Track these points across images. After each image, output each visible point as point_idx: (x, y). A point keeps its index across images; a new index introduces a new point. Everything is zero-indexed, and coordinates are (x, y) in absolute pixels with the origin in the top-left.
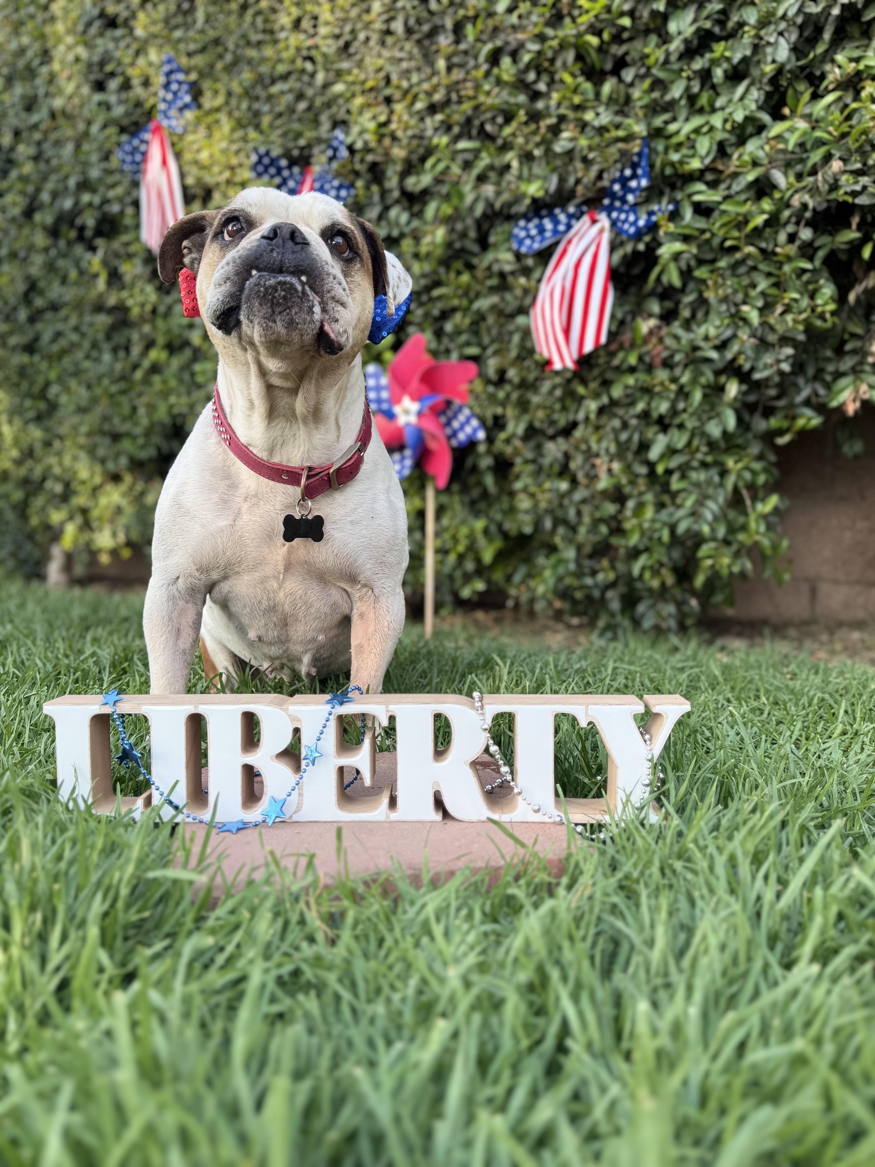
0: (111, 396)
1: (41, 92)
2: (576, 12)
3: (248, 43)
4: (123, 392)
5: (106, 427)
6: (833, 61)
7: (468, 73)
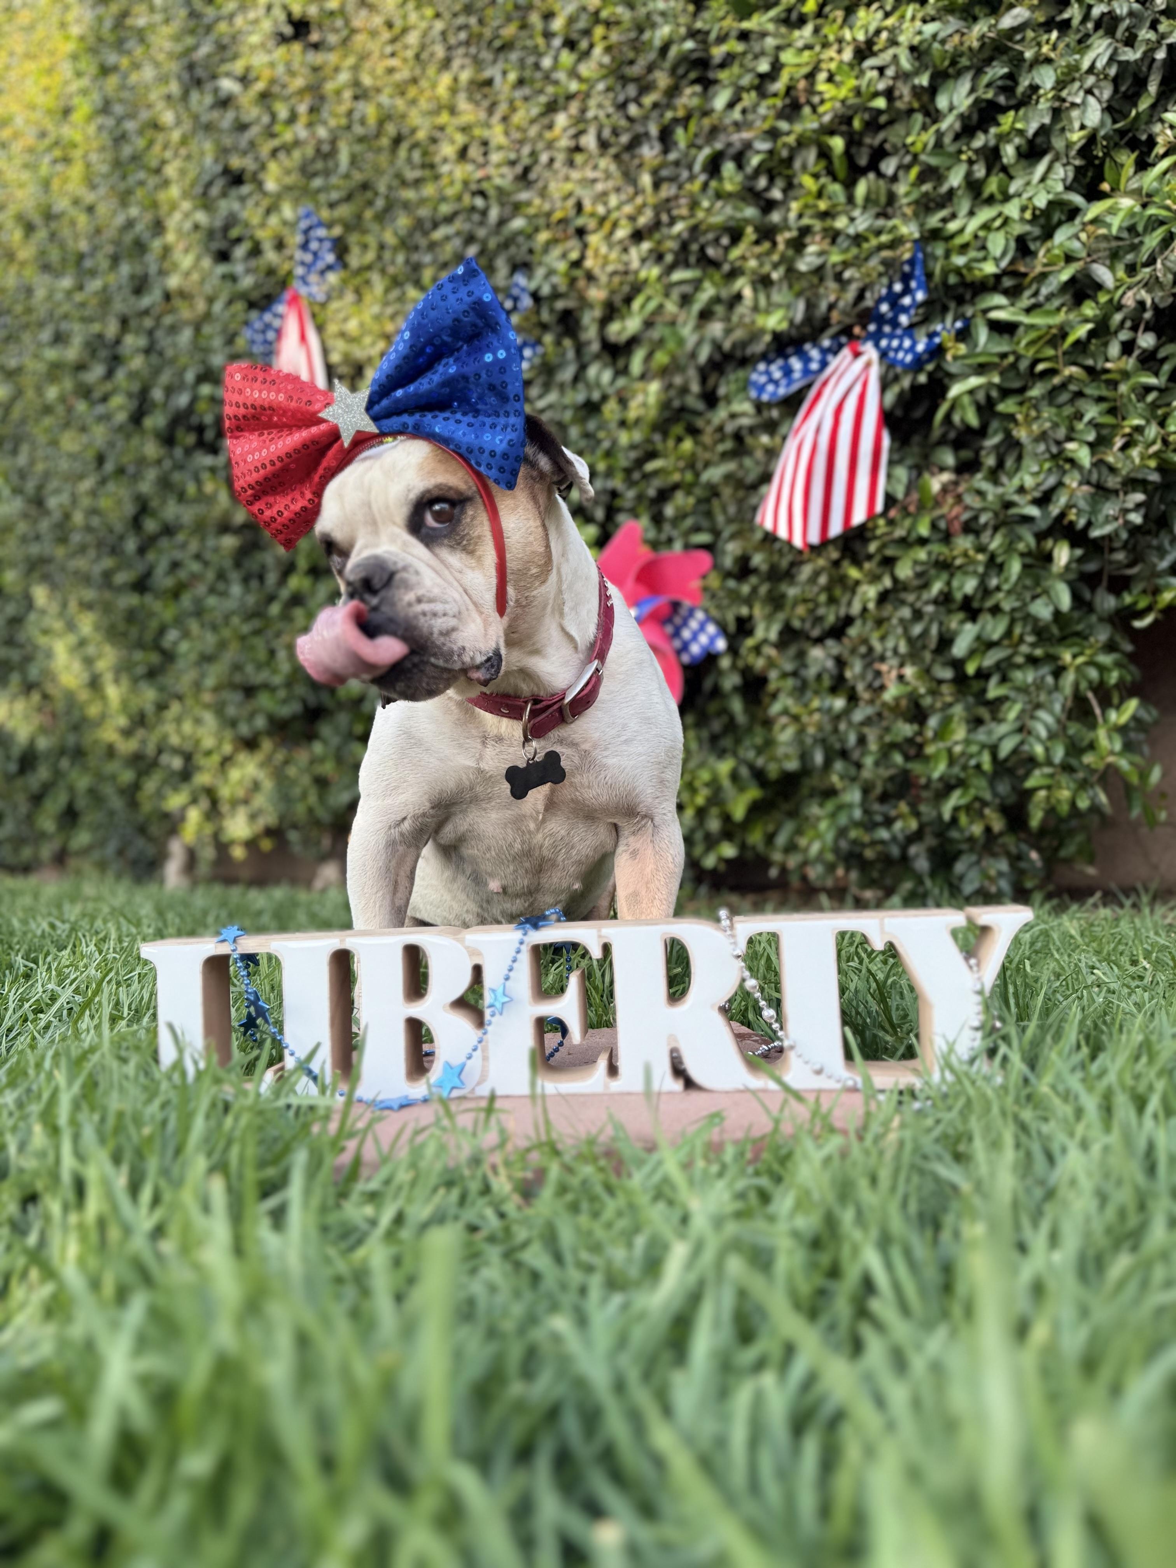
0: (243, 638)
1: (153, 269)
2: (816, 99)
3: (404, 183)
4: (257, 632)
5: (238, 678)
6: (1162, 121)
7: (680, 187)
